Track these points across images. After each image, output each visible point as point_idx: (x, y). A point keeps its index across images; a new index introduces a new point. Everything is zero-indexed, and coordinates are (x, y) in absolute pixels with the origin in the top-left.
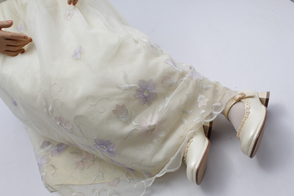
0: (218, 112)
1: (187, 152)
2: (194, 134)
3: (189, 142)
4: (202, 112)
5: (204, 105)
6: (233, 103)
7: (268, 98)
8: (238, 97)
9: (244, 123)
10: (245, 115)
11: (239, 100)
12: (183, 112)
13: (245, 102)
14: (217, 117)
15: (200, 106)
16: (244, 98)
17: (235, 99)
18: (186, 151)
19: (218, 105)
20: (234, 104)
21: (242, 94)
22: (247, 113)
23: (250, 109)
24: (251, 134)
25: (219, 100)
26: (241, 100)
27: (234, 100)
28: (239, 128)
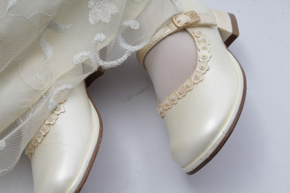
0: (133, 47)
1: (44, 136)
2: (70, 92)
3: (56, 112)
4: (96, 38)
5: (103, 21)
6: (169, 31)
7: (235, 34)
8: (183, 20)
9: (189, 89)
10: (195, 72)
11: (184, 29)
12: (49, 27)
13: (199, 39)
14: (129, 58)
15: (91, 21)
16: (196, 27)
17: (176, 23)
18: (43, 134)
19: (132, 27)
20: (170, 34)
21: (193, 14)
22: (202, 68)
23: (211, 59)
24: (210, 126)
25: (136, 14)
26: (188, 30)
27: (172, 24)
28: (173, 96)
